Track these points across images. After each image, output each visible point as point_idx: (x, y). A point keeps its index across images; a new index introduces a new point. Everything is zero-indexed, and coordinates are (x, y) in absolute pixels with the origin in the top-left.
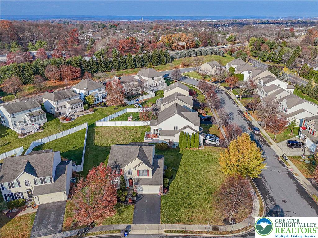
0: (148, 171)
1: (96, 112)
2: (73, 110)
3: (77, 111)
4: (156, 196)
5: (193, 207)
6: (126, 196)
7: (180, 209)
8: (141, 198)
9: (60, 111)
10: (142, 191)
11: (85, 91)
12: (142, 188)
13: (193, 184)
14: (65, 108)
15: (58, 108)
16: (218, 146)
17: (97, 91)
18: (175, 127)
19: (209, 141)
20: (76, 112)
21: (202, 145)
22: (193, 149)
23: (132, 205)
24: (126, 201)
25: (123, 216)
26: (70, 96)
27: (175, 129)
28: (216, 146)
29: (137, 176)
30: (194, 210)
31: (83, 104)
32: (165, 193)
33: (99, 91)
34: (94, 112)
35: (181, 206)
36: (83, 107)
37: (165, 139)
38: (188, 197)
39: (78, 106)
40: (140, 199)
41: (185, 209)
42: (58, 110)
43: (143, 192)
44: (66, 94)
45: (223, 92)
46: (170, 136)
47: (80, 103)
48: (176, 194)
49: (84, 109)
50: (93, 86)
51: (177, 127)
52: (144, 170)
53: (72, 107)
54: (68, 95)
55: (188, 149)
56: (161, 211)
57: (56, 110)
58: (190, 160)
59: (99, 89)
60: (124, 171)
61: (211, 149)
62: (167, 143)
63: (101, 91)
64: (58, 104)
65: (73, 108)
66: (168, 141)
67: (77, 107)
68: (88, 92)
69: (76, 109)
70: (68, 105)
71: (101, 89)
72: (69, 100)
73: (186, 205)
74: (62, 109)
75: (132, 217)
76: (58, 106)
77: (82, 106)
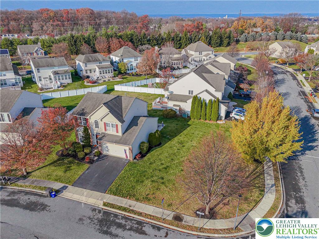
0: (117, 125)
1: (124, 79)
2: (101, 75)
3: (106, 77)
4: (122, 161)
5: (163, 183)
6: (86, 154)
7: (142, 182)
8: (102, 160)
9: (89, 74)
10: (108, 151)
11: (119, 58)
12: (107, 147)
13: (182, 157)
14: (94, 72)
15: (86, 71)
17: (133, 60)
18: (190, 91)
20: (104, 77)
21: (223, 119)
22: (209, 122)
23: (86, 164)
24: (83, 159)
25: (68, 174)
26: (101, 60)
27: (189, 93)
29: (104, 131)
30: (163, 187)
31: (113, 70)
32: (138, 160)
33: (135, 60)
34: (122, 80)
35: (147, 178)
36: (113, 74)
37: (174, 105)
38: (164, 170)
39: (108, 72)
40: (100, 160)
42: (87, 73)
43: (109, 153)
44: (98, 58)
46: (181, 101)
47: (110, 69)
48: (150, 164)
49: (113, 76)
50: (129, 54)
51: (192, 92)
52: (113, 123)
53: (100, 71)
54: (99, 59)
55: (202, 120)
56: (117, 178)
57: (84, 73)
58: (197, 132)
59: (135, 58)
60: (90, 122)
62: (176, 110)
63: (137, 60)
64: (86, 66)
65: (102, 72)
66: (178, 108)
67: (106, 73)
68: (123, 60)
69: (105, 74)
70: (97, 70)
71: (137, 58)
72: (99, 64)
73: (155, 178)
74: (91, 72)
75: (77, 177)
76: (87, 68)
77: (112, 72)
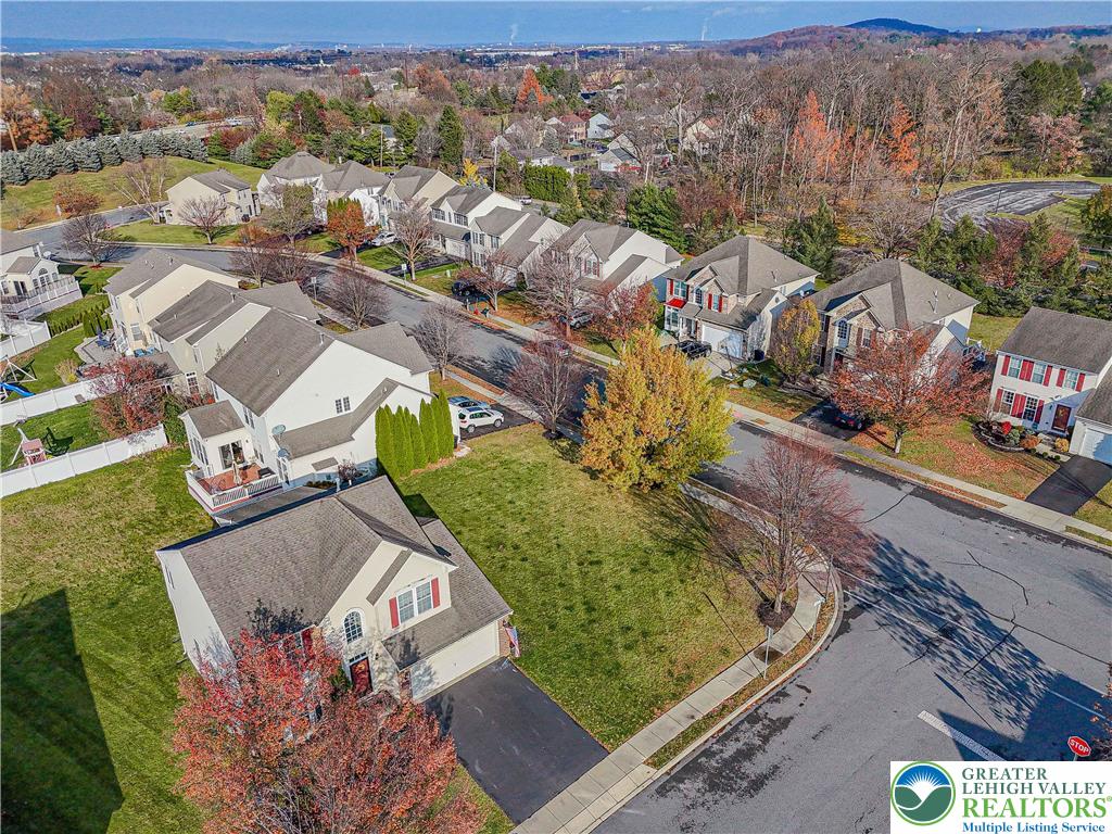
0: (435, 582)
4: (495, 674)
8: (450, 712)
10: (431, 681)
12: (428, 670)
13: (565, 568)
16: (505, 426)
18: (338, 402)
19: (472, 417)
22: (438, 466)
27: (339, 410)
28: (498, 429)
29: (389, 631)
30: (659, 640)
35: (611, 653)
37: (318, 466)
38: (595, 615)
40: (448, 718)
41: (630, 654)
43: (435, 687)
45: (328, 269)
46: (335, 443)
48: (552, 627)
51: (347, 400)
52: (420, 584)
55: (420, 471)
58: (467, 504)
60: (326, 634)
61: (494, 441)
62: (329, 477)
66: (332, 470)
73: (619, 640)
75: (485, 801)
